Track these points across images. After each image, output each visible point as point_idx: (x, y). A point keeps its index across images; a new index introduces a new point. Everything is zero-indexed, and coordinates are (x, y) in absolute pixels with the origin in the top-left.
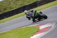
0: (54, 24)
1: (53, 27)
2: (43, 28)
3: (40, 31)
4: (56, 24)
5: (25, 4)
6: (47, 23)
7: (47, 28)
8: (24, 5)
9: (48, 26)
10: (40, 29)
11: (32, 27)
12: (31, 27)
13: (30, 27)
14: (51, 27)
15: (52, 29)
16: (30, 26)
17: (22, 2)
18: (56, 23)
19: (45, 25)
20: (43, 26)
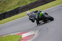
0: (37, 32)
1: (36, 34)
2: (26, 36)
3: (22, 40)
5: (6, 10)
6: (30, 30)
7: (30, 36)
8: (4, 12)
9: (31, 34)
10: (22, 37)
11: (14, 35)
14: (34, 35)
15: (35, 37)
16: (11, 34)
17: (2, 8)
18: (39, 31)
19: (27, 33)
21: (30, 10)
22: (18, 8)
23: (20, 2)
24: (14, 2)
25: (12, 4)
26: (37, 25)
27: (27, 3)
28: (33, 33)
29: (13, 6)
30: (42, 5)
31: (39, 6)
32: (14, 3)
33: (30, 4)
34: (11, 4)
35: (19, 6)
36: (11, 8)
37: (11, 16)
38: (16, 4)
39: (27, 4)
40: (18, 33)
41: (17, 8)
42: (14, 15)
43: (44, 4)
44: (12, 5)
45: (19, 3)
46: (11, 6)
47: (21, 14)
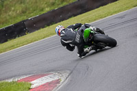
0: (65, 75)
1: (62, 81)
2: (40, 84)
4: (70, 74)
6: (50, 71)
7: (49, 84)
10: (32, 87)
11: (14, 82)
12: (10, 83)
13: (7, 83)
14: (58, 81)
15: (60, 86)
16: (7, 81)
18: (69, 72)
20: (40, 79)
21: (49, 25)
22: (24, 21)
23: (27, 9)
24: (13, 9)
25: (10, 13)
26: (80, 56)
27: (42, 10)
28: (56, 78)
29: (11, 18)
30: (75, 15)
31: (70, 17)
32: (14, 11)
33: (49, 12)
34: (6, 12)
35: (25, 18)
36: (7, 21)
37: (6, 41)
38: (18, 12)
39: (42, 13)
40: (22, 78)
41: (21, 22)
42: (15, 37)
43: (81, 13)
44: (9, 15)
45: (24, 10)
46: (8, 18)
47: (29, 36)
